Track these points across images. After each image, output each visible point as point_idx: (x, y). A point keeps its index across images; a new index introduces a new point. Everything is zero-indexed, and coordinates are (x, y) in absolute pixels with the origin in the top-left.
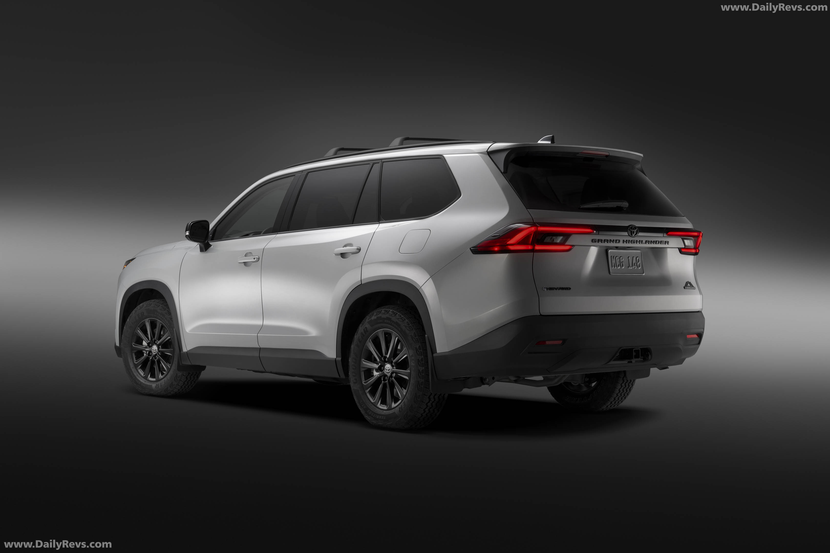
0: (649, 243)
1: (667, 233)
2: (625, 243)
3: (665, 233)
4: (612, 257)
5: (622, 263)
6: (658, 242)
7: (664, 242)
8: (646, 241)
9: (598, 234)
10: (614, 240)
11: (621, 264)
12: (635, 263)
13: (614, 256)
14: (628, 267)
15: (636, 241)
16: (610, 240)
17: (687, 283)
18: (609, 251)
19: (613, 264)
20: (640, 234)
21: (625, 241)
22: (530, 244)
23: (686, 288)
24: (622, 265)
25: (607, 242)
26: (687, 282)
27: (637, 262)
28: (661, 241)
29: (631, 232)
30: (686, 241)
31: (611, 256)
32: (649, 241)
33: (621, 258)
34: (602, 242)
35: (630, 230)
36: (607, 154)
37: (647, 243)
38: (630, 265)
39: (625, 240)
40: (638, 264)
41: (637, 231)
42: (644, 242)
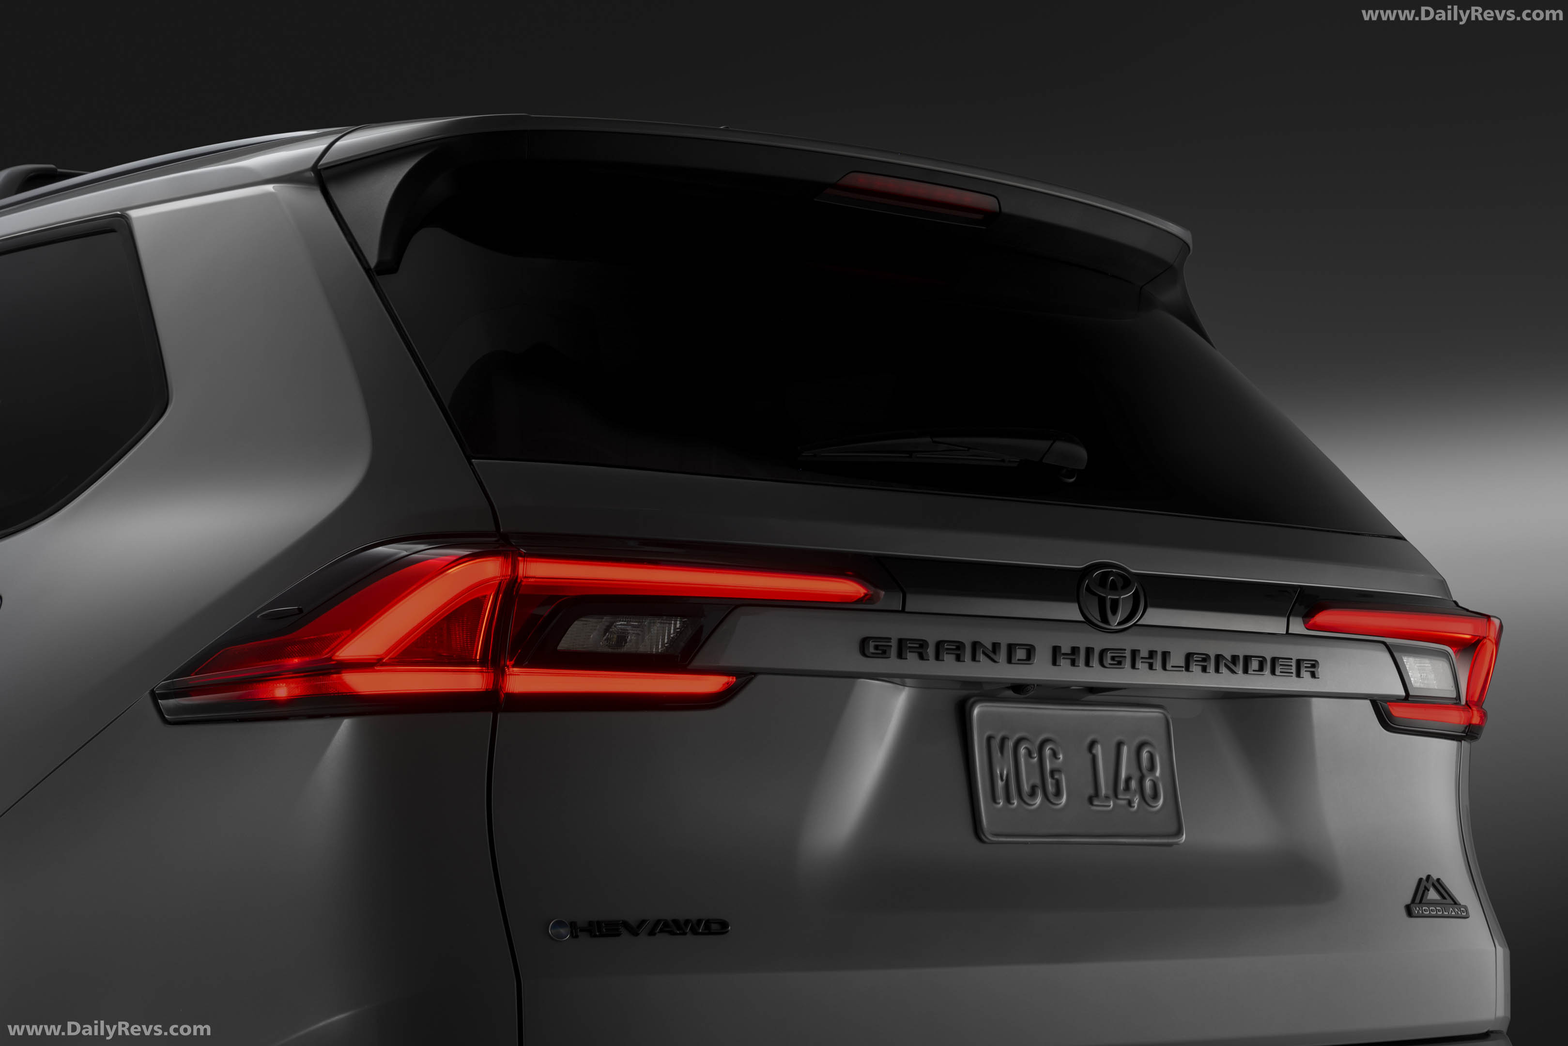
0: (1204, 669)
1: (1307, 616)
2: (1064, 663)
3: (1296, 615)
4: (996, 744)
5: (1052, 776)
6: (1255, 665)
7: (1294, 664)
8: (1189, 657)
9: (903, 611)
10: (996, 647)
11: (1049, 781)
12: (1128, 780)
13: (1003, 740)
14: (1090, 800)
15: (1128, 654)
16: (975, 645)
17: (1424, 883)
18: (976, 712)
19: (1000, 784)
20: (1155, 616)
21: (1063, 651)
22: (473, 663)
23: (1416, 910)
24: (1051, 789)
25: (958, 658)
26: (1421, 880)
27: (1145, 771)
28: (1274, 660)
29: (1102, 601)
30: (1410, 663)
31: (989, 739)
32: (1206, 658)
33: (1047, 752)
34: (922, 657)
35: (1094, 594)
36: (988, 203)
37: (1196, 669)
38: (1103, 791)
39: (1066, 649)
40: (1148, 784)
41: (1136, 598)
42: (1177, 659)
